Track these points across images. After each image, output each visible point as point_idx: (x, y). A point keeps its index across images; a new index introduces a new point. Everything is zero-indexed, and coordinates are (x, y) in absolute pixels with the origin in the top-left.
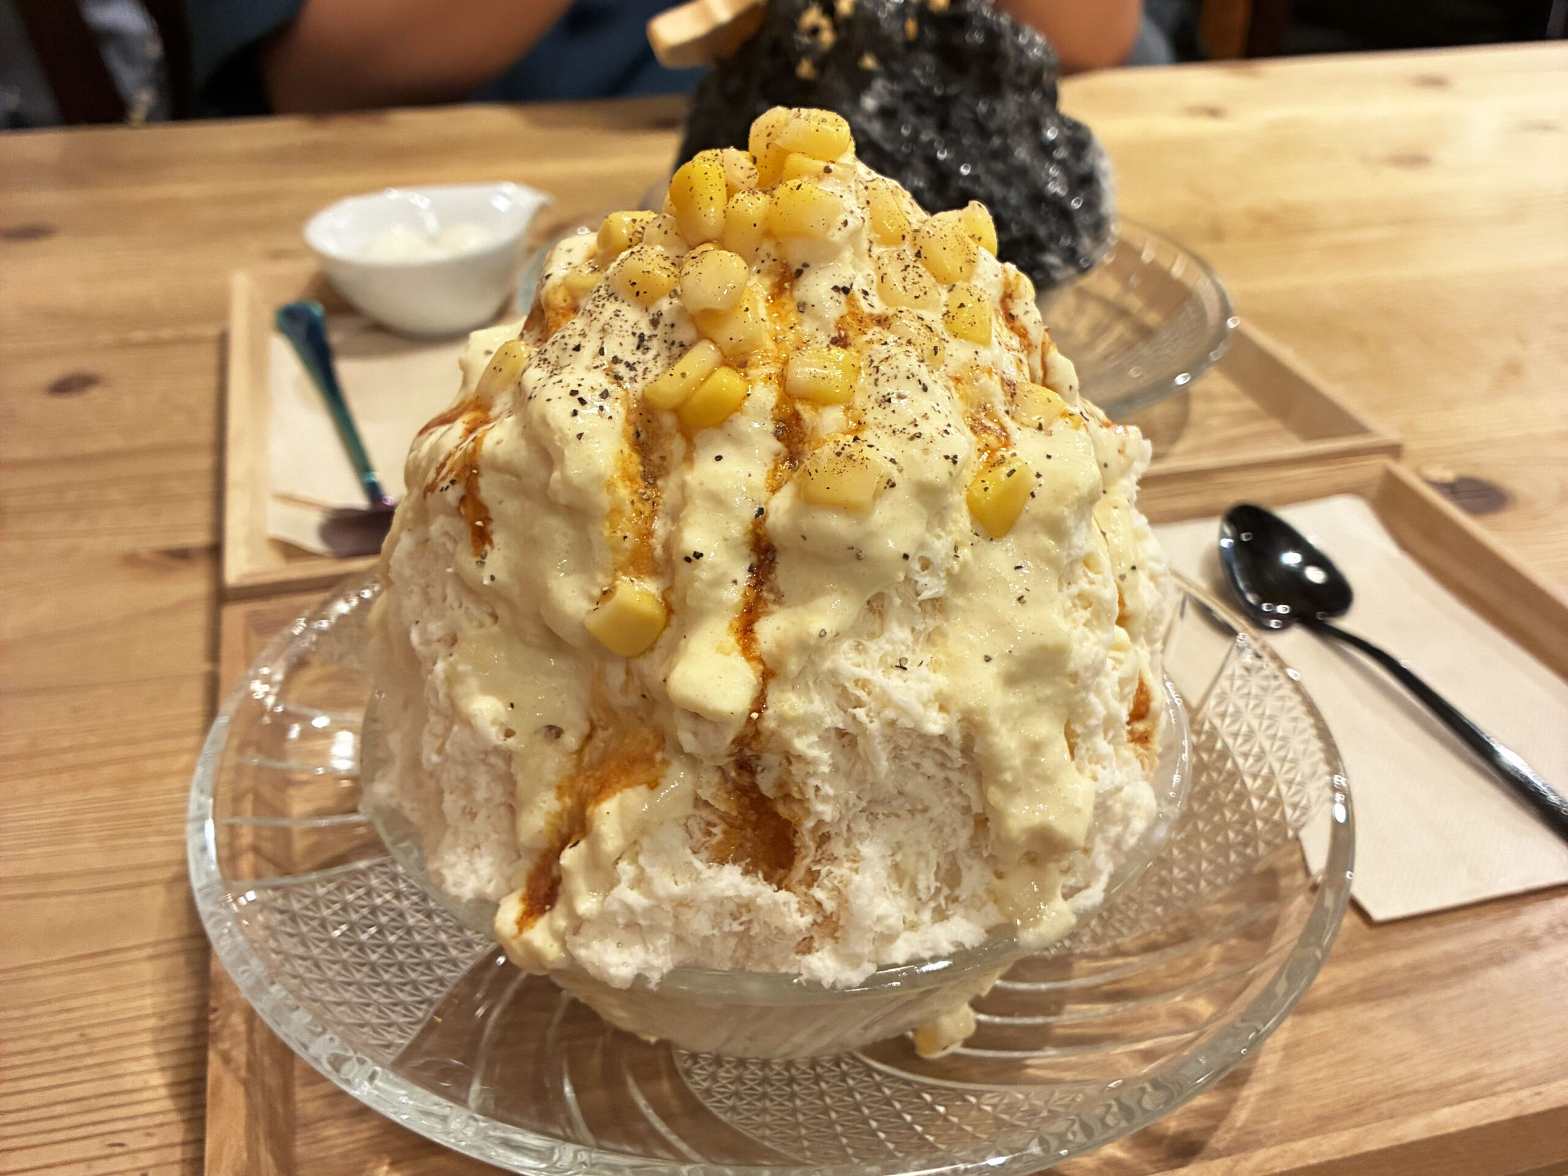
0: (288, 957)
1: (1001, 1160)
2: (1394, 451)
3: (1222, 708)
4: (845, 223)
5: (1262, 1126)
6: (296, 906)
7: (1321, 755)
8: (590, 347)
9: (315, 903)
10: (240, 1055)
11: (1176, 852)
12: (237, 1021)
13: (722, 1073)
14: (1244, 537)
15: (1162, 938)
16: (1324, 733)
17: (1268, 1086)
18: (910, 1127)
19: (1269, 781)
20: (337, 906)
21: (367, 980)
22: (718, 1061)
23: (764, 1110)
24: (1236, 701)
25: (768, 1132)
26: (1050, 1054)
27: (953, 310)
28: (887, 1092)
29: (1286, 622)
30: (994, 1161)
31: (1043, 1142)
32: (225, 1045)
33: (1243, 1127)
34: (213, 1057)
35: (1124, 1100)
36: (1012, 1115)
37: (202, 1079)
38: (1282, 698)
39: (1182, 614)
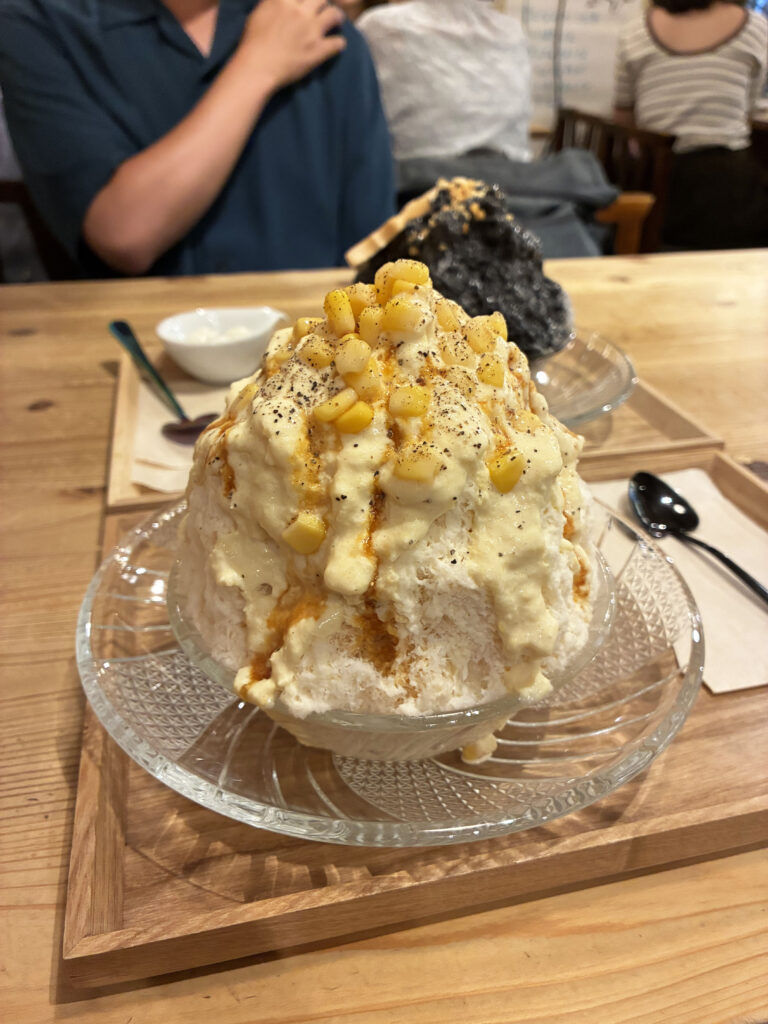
0: (126, 701)
1: (510, 821)
2: (721, 446)
3: (630, 577)
4: (424, 321)
5: (653, 805)
6: (133, 673)
7: (686, 603)
8: (286, 387)
9: (144, 672)
10: (98, 753)
11: (606, 653)
12: (98, 734)
13: (358, 768)
14: (641, 488)
15: (598, 700)
16: (687, 591)
17: (657, 783)
18: (460, 800)
19: (656, 616)
20: (155, 674)
21: (169, 714)
22: (356, 762)
23: (381, 789)
24: (638, 574)
25: (382, 802)
26: (537, 762)
27: (483, 367)
28: (448, 781)
29: (664, 533)
30: (506, 822)
31: (533, 812)
32: (91, 747)
33: (642, 805)
34: (84, 754)
35: (578, 789)
36: (516, 796)
37: (77, 765)
38: (663, 572)
39: (609, 528)
